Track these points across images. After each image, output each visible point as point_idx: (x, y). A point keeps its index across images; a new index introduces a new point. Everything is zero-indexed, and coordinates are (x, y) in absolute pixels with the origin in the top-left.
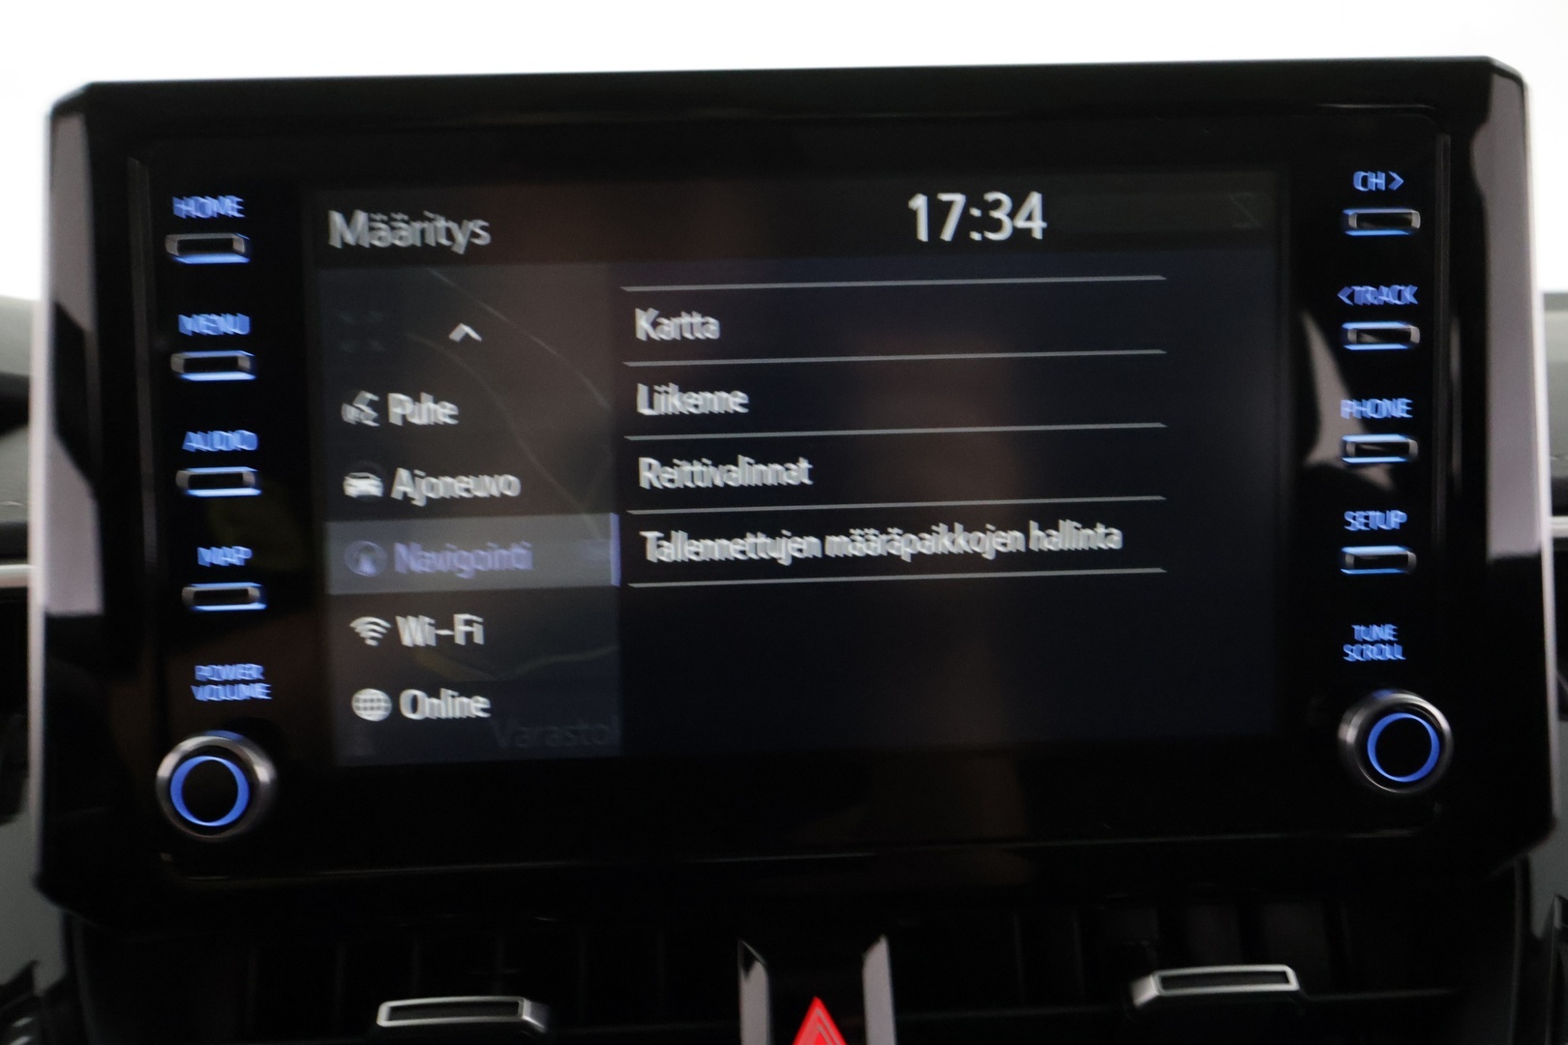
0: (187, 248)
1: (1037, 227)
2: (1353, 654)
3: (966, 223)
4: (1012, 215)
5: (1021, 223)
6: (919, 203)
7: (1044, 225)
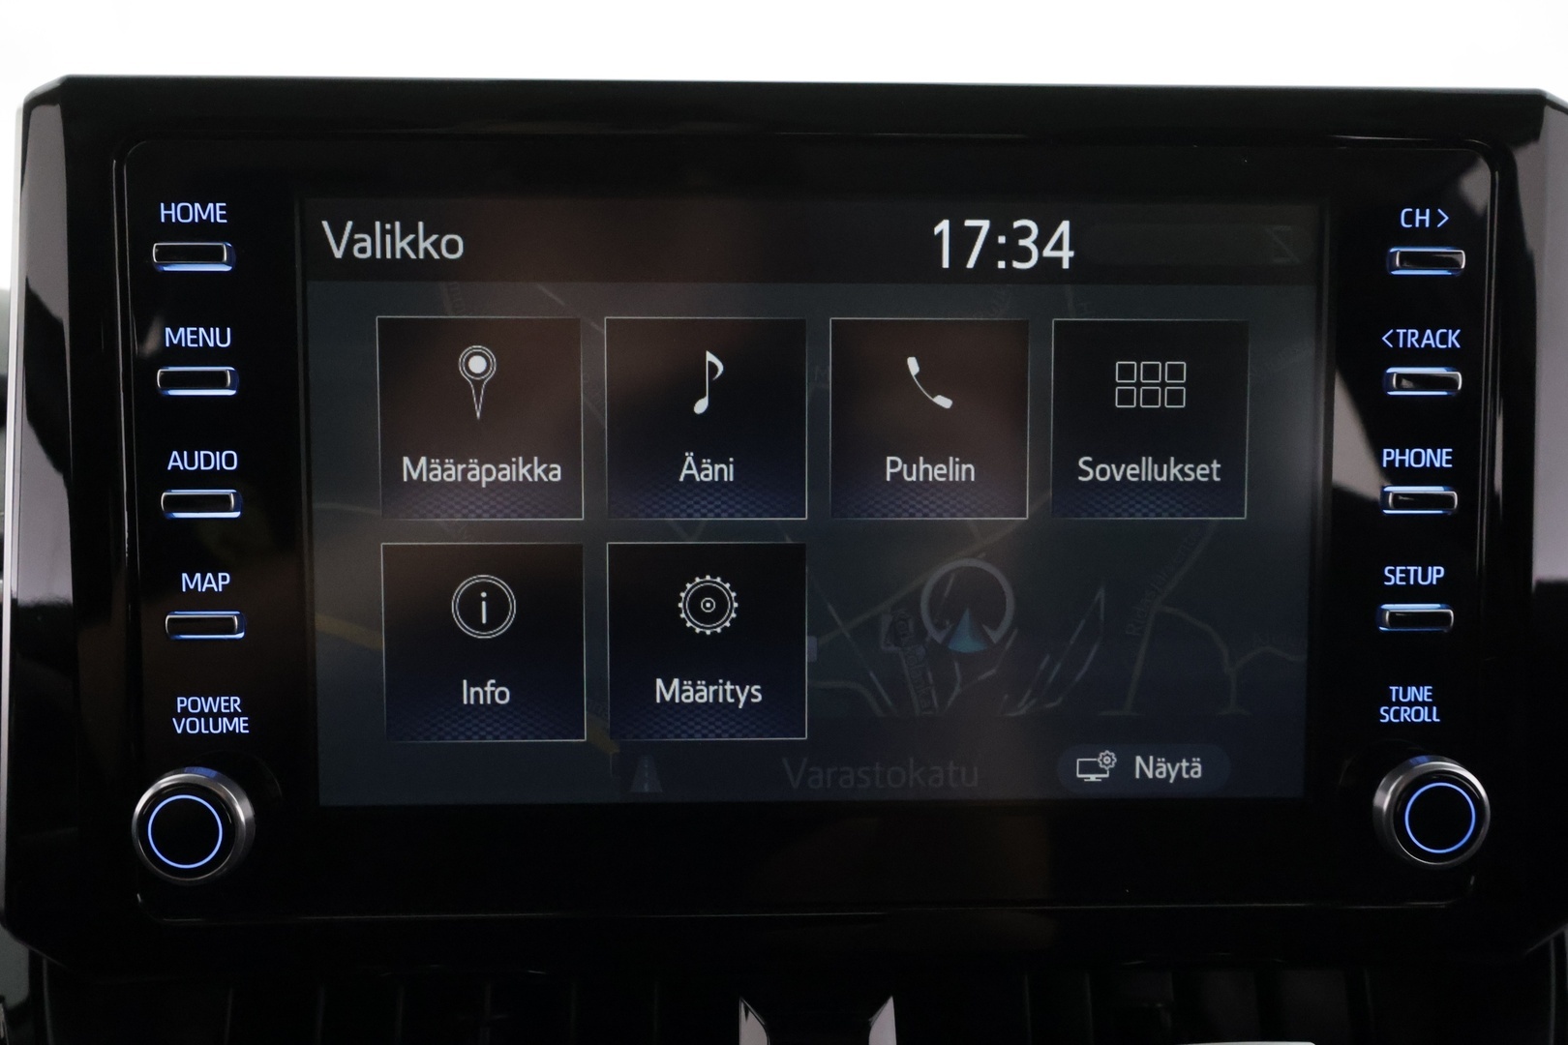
0: (167, 255)
1: (1066, 254)
2: (1388, 717)
3: (991, 250)
4: (1041, 243)
5: (1048, 252)
6: (943, 227)
7: (1072, 254)
